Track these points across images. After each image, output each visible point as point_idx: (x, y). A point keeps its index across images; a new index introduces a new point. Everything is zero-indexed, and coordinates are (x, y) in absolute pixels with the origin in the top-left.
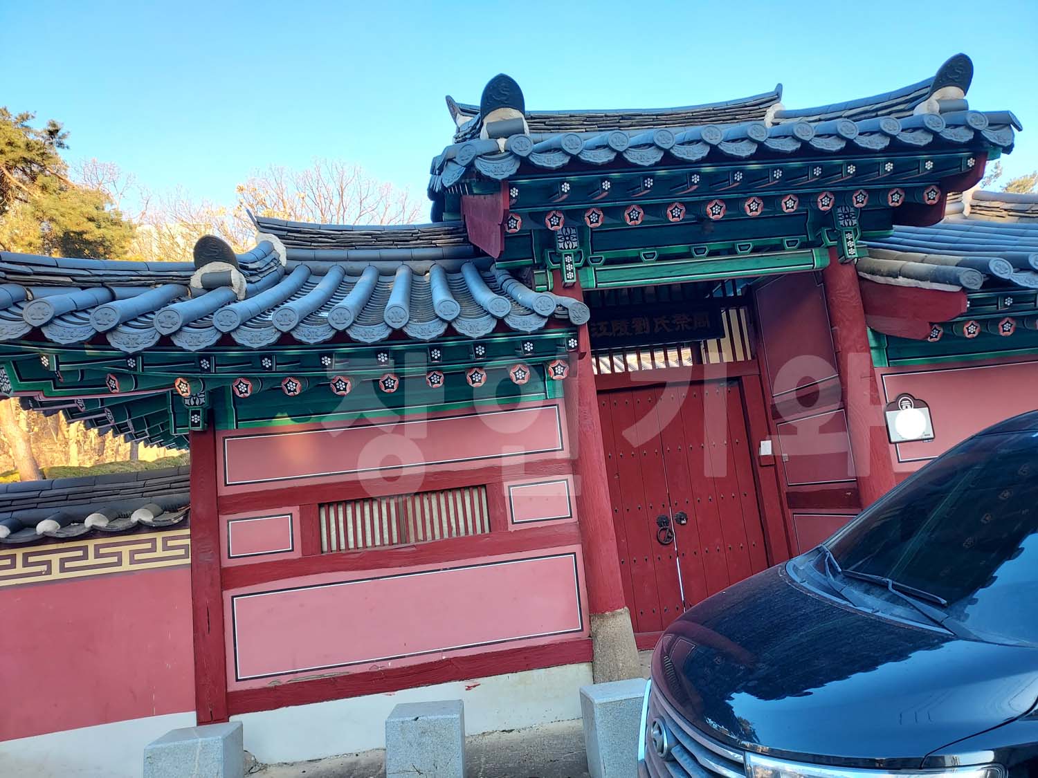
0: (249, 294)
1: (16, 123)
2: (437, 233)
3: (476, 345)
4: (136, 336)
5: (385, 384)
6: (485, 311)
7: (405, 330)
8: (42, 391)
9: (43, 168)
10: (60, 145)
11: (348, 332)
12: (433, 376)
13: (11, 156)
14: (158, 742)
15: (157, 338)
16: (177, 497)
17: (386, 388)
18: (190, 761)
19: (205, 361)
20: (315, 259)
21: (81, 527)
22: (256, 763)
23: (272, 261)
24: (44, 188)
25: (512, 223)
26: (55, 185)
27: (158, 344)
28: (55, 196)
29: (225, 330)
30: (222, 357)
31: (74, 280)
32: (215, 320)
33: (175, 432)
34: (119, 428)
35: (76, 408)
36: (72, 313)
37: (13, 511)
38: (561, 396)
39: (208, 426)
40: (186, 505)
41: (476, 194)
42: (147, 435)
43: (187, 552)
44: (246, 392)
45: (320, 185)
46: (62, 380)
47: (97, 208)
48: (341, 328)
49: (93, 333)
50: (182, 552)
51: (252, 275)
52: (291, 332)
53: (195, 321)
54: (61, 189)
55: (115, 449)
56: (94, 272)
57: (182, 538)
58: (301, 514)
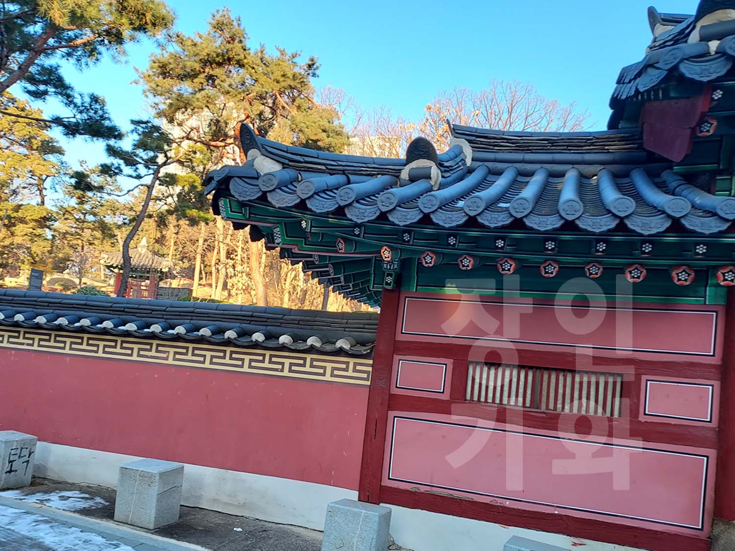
0: (442, 186)
1: (289, 60)
2: (611, 140)
3: (644, 242)
4: (364, 211)
5: (545, 269)
6: (659, 211)
7: (577, 222)
8: (297, 245)
9: (300, 92)
10: (314, 75)
11: (525, 220)
12: (592, 267)
13: (283, 84)
14: (336, 503)
15: (378, 214)
16: (367, 335)
17: (546, 273)
18: (356, 523)
19: (407, 234)
20: (495, 161)
21: (304, 344)
22: (394, 544)
23: (460, 161)
24: (299, 107)
25: (706, 127)
26: (305, 105)
27: (378, 218)
28: (305, 113)
29: (426, 211)
30: (420, 233)
31: (327, 168)
32: (420, 202)
33: (373, 288)
34: (333, 281)
35: (313, 261)
36: (324, 191)
37: (267, 326)
38: (723, 304)
39: (396, 287)
40: (373, 342)
41: (673, 98)
42: (350, 288)
43: (368, 376)
44: (431, 263)
45: (493, 104)
46: (310, 239)
47: (329, 122)
48: (519, 216)
49: (337, 206)
50: (365, 376)
51: (446, 171)
52: (477, 217)
53: (404, 204)
54: (309, 108)
55: (311, 301)
56: (340, 163)
57: (366, 366)
58: (453, 366)
